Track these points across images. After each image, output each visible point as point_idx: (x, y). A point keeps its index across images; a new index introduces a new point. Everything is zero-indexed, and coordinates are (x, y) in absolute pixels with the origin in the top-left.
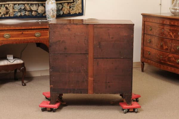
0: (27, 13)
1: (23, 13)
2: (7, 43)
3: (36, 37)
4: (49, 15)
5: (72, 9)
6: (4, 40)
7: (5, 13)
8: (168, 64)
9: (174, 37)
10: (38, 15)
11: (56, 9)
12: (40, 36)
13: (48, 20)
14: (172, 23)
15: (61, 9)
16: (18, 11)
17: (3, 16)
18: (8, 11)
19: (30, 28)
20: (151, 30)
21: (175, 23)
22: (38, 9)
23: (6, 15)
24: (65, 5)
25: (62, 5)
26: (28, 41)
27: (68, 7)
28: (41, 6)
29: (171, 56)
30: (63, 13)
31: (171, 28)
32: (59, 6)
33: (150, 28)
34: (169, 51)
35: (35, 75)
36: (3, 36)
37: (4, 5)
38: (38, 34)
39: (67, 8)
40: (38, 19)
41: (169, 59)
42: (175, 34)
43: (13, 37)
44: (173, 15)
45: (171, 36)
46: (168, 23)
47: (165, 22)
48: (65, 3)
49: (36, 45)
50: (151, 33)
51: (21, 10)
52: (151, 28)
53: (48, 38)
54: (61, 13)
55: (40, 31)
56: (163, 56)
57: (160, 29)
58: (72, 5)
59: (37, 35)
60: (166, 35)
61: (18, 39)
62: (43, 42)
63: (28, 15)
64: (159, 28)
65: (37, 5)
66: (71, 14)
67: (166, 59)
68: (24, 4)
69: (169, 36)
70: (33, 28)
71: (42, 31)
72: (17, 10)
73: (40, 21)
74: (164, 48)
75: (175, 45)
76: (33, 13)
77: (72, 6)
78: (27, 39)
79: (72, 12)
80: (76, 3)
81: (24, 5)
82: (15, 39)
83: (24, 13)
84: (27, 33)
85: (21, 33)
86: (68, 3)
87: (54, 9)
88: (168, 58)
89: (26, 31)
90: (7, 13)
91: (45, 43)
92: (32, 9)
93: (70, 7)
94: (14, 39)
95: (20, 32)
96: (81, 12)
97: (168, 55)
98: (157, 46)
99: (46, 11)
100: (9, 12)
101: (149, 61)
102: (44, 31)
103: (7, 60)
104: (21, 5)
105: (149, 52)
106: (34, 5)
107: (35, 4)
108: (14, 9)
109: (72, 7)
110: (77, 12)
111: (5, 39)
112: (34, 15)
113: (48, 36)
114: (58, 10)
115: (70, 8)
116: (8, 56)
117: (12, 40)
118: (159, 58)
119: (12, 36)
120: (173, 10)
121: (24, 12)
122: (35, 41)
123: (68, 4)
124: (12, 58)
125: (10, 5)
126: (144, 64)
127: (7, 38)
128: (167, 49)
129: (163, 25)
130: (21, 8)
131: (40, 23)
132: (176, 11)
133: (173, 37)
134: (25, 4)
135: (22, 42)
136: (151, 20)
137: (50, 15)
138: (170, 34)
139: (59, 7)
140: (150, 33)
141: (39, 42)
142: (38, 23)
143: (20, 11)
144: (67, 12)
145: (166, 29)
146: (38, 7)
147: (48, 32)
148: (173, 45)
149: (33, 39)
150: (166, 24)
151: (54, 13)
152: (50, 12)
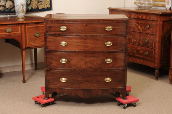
3: (7, 32)
4: (18, 11)
5: (40, 4)
8: (136, 56)
9: (143, 30)
10: (6, 10)
11: (25, 4)
12: (12, 32)
13: (18, 15)
14: (140, 17)
15: (30, 4)
19: (1, 23)
21: (143, 16)
22: (6, 4)
25: (30, 0)
27: (37, 2)
28: (8, 1)
29: (140, 48)
30: (32, 8)
31: (139, 22)
34: (137, 44)
38: (9, 30)
39: (35, 3)
40: (5, 15)
41: (138, 51)
42: (143, 27)
45: (139, 29)
47: (132, 16)
49: (5, 41)
53: (19, 34)
54: (30, 8)
55: (11, 26)
56: (131, 49)
60: (134, 29)
62: (14, 38)
66: (40, 9)
67: (135, 51)
69: (137, 30)
70: (3, 23)
71: (13, 26)
73: (8, 16)
74: (133, 41)
75: (143, 38)
76: (1, 8)
77: (40, 0)
79: (41, 7)
87: (23, 4)
88: (136, 50)
91: (17, 39)
96: (49, 7)
97: (136, 48)
99: (15, 6)
102: (15, 26)
109: (41, 2)
110: (46, 7)
112: (2, 10)
113: (20, 32)
114: (27, 5)
122: (6, 37)
128: (135, 42)
129: (131, 18)
131: (9, 18)
132: (142, 5)
133: (141, 31)
137: (20, 10)
138: (138, 28)
139: (28, 2)
141: (10, 38)
142: (7, 18)
144: (35, 7)
145: (134, 22)
146: (6, 2)
147: (20, 27)
148: (141, 38)
149: (4, 35)
150: (134, 18)
151: (24, 8)
152: (20, 7)
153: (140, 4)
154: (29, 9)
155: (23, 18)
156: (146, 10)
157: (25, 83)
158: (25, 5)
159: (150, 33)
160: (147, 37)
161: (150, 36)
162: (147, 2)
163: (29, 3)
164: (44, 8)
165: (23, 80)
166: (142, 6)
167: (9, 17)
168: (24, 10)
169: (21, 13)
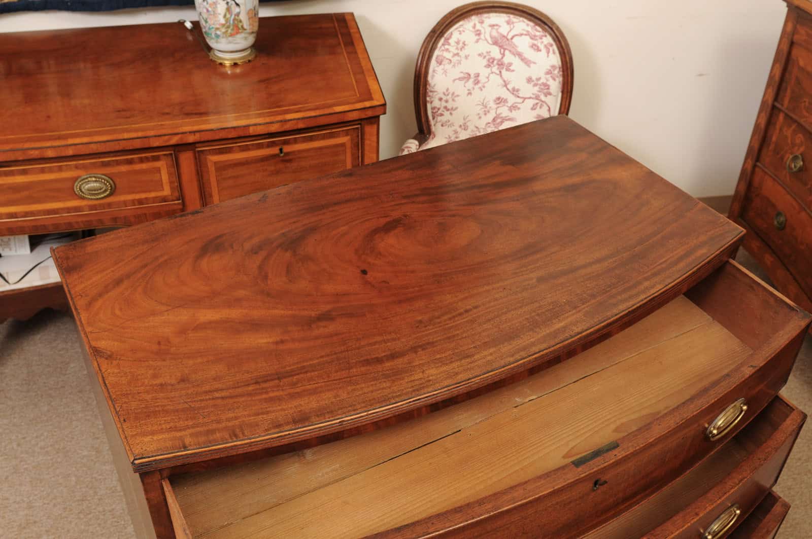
12: (112, 194)
38: (91, 184)
55: (106, 165)
101: (770, 258)
105: (780, 214)
124: (26, 251)
151: (236, 10)
152: (210, 4)
168: (241, 21)
169: (223, 38)
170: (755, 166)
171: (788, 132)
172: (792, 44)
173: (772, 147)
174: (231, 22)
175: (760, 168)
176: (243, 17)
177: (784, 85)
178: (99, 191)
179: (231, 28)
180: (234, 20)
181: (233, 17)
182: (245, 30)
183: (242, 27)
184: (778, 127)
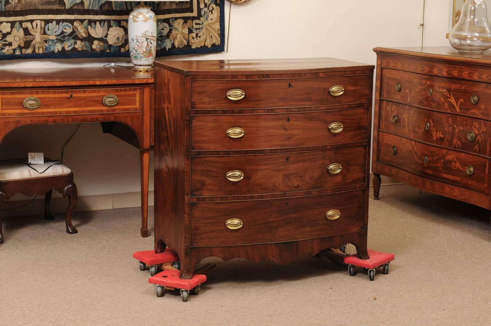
0: (79, 45)
1: (68, 46)
2: (30, 123)
3: (105, 105)
4: (136, 51)
5: (194, 35)
6: (24, 114)
7: (22, 45)
8: (443, 178)
9: (460, 109)
10: (108, 51)
11: (155, 35)
12: (117, 104)
13: (135, 62)
14: (455, 73)
15: (168, 36)
16: (55, 38)
17: (18, 53)
18: (29, 38)
19: (91, 83)
20: (400, 91)
21: (462, 72)
22: (107, 34)
23: (23, 50)
24: (178, 24)
25: (170, 25)
26: (85, 117)
27: (186, 31)
28: (114, 27)
29: (453, 156)
30: (173, 45)
31: (453, 86)
32: (161, 27)
33: (398, 84)
34: (446, 144)
35: (98, 206)
36: (21, 104)
37: (21, 22)
38: (110, 99)
39: (182, 34)
40: (105, 61)
41: (447, 165)
42: (462, 100)
43: (47, 106)
44: (457, 51)
45: (451, 106)
46: (445, 74)
47: (436, 71)
48: (176, 19)
49: (101, 129)
50: (399, 97)
51: (64, 37)
52: (400, 86)
53: (136, 109)
54: (168, 45)
55: (117, 91)
56: (431, 159)
57: (422, 87)
58: (196, 24)
59: (109, 101)
60: (439, 104)
61: (61, 113)
62: (122, 120)
63: (82, 51)
64: (422, 84)
65: (106, 22)
66: (193, 47)
67: (440, 165)
68: (72, 22)
69: (446, 107)
70: (98, 83)
71: (121, 91)
72: (53, 37)
73: (113, 64)
74: (435, 138)
75: (461, 128)
76: (96, 45)
77: (194, 26)
78: (82, 111)
79: (196, 44)
80: (207, 19)
81: (73, 24)
82: (51, 113)
83: (71, 45)
84: (82, 95)
85: (67, 95)
86: (186, 20)
87: (150, 35)
88: (444, 162)
89: (80, 92)
90: (27, 44)
91: (129, 122)
92: (93, 34)
93: (189, 28)
94: (51, 110)
95: (65, 92)
96: (218, 42)
97: (443, 157)
98: (414, 132)
99: (130, 40)
100: (33, 43)
101: (394, 171)
102: (126, 91)
103: (29, 165)
104: (65, 23)
105: (394, 147)
106: (98, 23)
107: (100, 21)
108: (45, 33)
109: (196, 29)
110: (209, 44)
111: (26, 111)
112: (98, 50)
113: (137, 105)
114: (161, 38)
115: (190, 31)
116: (30, 155)
117: (43, 113)
118: (422, 162)
119: (44, 104)
120: (456, 40)
121: (72, 41)
122: (103, 116)
123: (185, 22)
124: (42, 162)
125: (34, 24)
126: (380, 180)
127: (33, 109)
128: (441, 140)
129: (431, 76)
130: (63, 32)
131: (113, 71)
132: (463, 42)
133: (458, 110)
134: (75, 20)
135: (70, 119)
136: (399, 65)
137: (141, 51)
138: (450, 102)
139: (163, 29)
140: (397, 97)
141: (112, 119)
142: (108, 69)
143: (62, 37)
144: (181, 42)
145: (439, 87)
146: (108, 30)
147: (138, 93)
148: (457, 130)
149: (98, 111)
150: (439, 75)
151: (150, 45)
152: (141, 43)
153: (458, 39)
154: (165, 48)
155: (147, 71)
156: (475, 54)
157: (147, 237)
158: (155, 39)
159: (481, 116)
160: (471, 126)
161: (480, 124)
162: (477, 34)
163: (165, 32)
164: (205, 46)
165: (143, 228)
166: (464, 45)
167: (113, 68)
168: (152, 51)
169: (144, 58)
170: (379, 132)
171: (389, 108)
172: (382, 68)
173: (384, 119)
174: (148, 51)
175: (381, 131)
176: (152, 49)
177: (382, 88)
178: (113, 103)
179: (148, 53)
180: (149, 50)
181: (149, 48)
182: (153, 55)
183: (152, 53)
184: (384, 108)
